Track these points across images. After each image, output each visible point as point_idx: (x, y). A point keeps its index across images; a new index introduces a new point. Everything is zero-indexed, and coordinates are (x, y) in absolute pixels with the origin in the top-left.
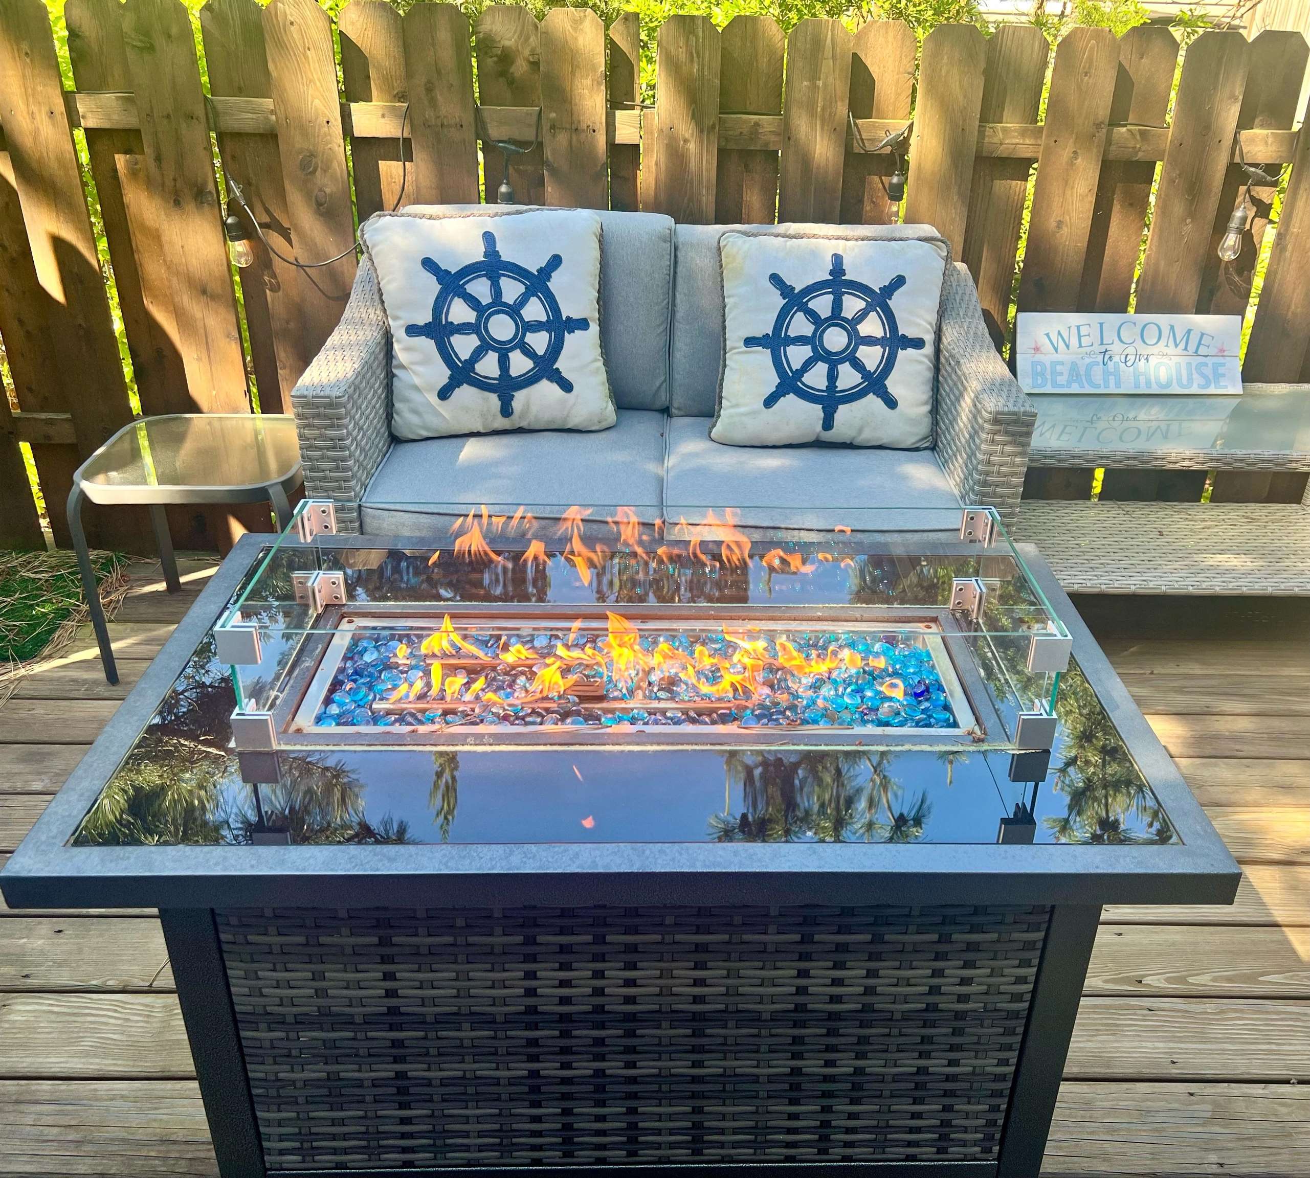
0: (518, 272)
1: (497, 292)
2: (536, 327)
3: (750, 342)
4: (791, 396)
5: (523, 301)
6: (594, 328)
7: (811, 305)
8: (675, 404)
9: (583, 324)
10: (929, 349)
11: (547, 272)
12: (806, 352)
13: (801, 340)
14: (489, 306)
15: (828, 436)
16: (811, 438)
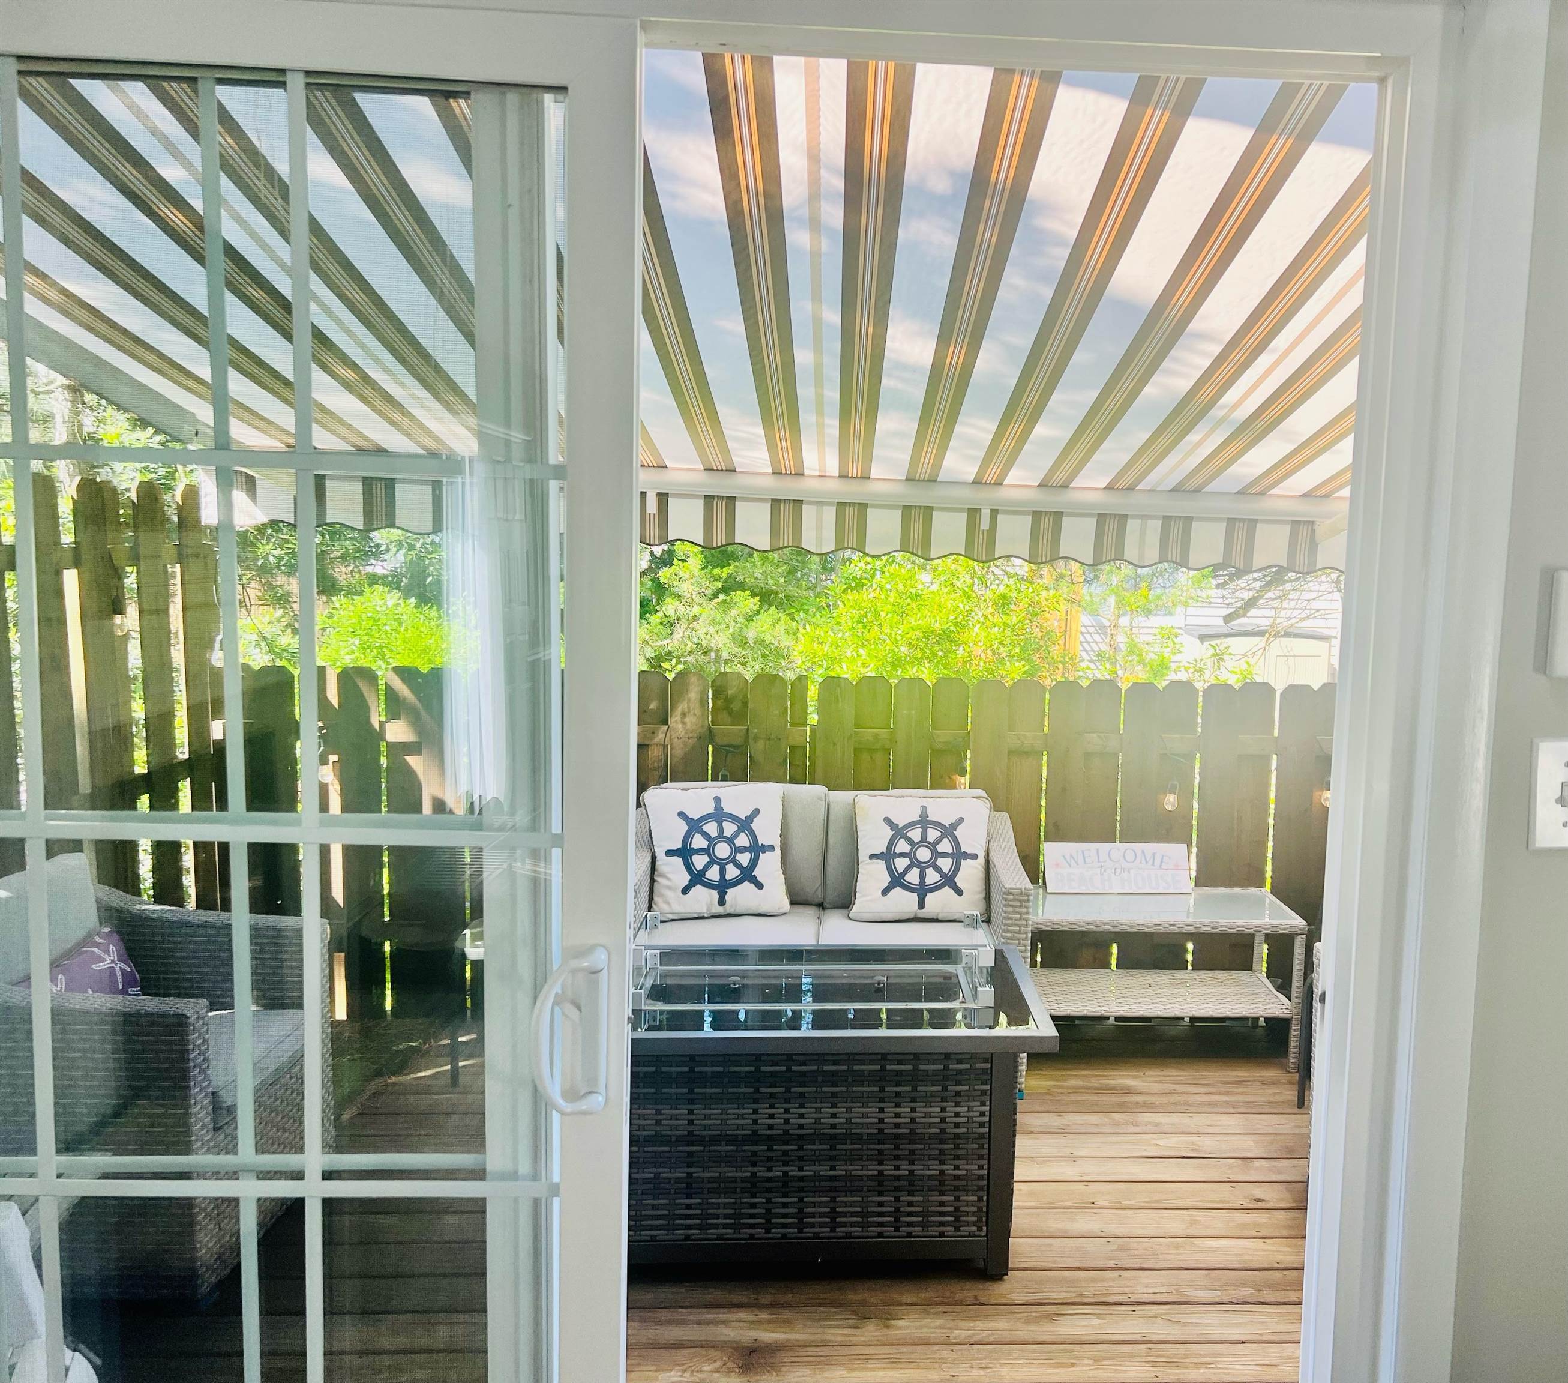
0: (733, 818)
1: (721, 830)
2: (743, 850)
3: (872, 857)
4: (898, 889)
5: (736, 835)
6: (778, 851)
7: (908, 834)
8: (827, 900)
9: (772, 848)
10: (981, 860)
11: (750, 819)
12: (906, 862)
13: (903, 855)
14: (716, 838)
15: (922, 913)
16: (912, 916)
